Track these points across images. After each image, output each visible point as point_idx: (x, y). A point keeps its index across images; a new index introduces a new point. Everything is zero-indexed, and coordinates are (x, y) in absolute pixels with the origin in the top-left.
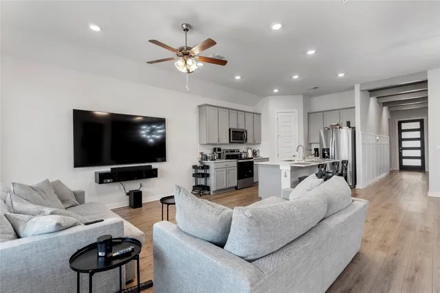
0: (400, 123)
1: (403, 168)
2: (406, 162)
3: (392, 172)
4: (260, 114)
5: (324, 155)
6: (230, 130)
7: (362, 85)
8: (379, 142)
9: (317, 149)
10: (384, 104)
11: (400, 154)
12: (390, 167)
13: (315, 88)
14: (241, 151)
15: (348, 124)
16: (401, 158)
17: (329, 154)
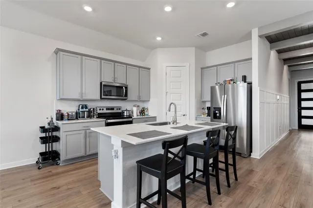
0: (299, 84)
1: (303, 128)
2: (305, 122)
3: (291, 132)
4: (149, 69)
5: (215, 114)
6: (101, 83)
7: (260, 29)
8: (279, 101)
9: (210, 107)
10: (286, 61)
11: (300, 113)
12: (290, 126)
13: (205, 34)
14: (123, 109)
15: (244, 79)
16: (300, 117)
17: (220, 113)
